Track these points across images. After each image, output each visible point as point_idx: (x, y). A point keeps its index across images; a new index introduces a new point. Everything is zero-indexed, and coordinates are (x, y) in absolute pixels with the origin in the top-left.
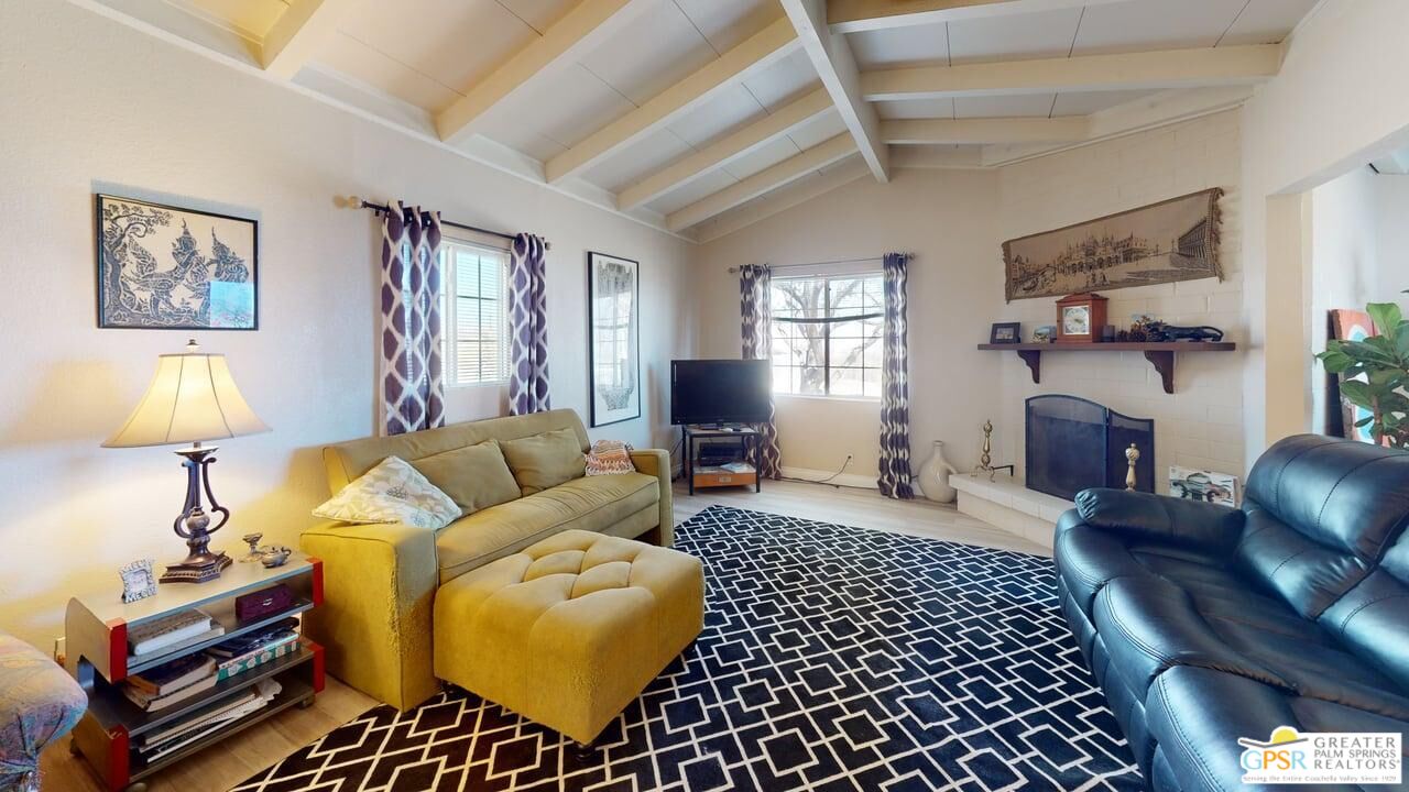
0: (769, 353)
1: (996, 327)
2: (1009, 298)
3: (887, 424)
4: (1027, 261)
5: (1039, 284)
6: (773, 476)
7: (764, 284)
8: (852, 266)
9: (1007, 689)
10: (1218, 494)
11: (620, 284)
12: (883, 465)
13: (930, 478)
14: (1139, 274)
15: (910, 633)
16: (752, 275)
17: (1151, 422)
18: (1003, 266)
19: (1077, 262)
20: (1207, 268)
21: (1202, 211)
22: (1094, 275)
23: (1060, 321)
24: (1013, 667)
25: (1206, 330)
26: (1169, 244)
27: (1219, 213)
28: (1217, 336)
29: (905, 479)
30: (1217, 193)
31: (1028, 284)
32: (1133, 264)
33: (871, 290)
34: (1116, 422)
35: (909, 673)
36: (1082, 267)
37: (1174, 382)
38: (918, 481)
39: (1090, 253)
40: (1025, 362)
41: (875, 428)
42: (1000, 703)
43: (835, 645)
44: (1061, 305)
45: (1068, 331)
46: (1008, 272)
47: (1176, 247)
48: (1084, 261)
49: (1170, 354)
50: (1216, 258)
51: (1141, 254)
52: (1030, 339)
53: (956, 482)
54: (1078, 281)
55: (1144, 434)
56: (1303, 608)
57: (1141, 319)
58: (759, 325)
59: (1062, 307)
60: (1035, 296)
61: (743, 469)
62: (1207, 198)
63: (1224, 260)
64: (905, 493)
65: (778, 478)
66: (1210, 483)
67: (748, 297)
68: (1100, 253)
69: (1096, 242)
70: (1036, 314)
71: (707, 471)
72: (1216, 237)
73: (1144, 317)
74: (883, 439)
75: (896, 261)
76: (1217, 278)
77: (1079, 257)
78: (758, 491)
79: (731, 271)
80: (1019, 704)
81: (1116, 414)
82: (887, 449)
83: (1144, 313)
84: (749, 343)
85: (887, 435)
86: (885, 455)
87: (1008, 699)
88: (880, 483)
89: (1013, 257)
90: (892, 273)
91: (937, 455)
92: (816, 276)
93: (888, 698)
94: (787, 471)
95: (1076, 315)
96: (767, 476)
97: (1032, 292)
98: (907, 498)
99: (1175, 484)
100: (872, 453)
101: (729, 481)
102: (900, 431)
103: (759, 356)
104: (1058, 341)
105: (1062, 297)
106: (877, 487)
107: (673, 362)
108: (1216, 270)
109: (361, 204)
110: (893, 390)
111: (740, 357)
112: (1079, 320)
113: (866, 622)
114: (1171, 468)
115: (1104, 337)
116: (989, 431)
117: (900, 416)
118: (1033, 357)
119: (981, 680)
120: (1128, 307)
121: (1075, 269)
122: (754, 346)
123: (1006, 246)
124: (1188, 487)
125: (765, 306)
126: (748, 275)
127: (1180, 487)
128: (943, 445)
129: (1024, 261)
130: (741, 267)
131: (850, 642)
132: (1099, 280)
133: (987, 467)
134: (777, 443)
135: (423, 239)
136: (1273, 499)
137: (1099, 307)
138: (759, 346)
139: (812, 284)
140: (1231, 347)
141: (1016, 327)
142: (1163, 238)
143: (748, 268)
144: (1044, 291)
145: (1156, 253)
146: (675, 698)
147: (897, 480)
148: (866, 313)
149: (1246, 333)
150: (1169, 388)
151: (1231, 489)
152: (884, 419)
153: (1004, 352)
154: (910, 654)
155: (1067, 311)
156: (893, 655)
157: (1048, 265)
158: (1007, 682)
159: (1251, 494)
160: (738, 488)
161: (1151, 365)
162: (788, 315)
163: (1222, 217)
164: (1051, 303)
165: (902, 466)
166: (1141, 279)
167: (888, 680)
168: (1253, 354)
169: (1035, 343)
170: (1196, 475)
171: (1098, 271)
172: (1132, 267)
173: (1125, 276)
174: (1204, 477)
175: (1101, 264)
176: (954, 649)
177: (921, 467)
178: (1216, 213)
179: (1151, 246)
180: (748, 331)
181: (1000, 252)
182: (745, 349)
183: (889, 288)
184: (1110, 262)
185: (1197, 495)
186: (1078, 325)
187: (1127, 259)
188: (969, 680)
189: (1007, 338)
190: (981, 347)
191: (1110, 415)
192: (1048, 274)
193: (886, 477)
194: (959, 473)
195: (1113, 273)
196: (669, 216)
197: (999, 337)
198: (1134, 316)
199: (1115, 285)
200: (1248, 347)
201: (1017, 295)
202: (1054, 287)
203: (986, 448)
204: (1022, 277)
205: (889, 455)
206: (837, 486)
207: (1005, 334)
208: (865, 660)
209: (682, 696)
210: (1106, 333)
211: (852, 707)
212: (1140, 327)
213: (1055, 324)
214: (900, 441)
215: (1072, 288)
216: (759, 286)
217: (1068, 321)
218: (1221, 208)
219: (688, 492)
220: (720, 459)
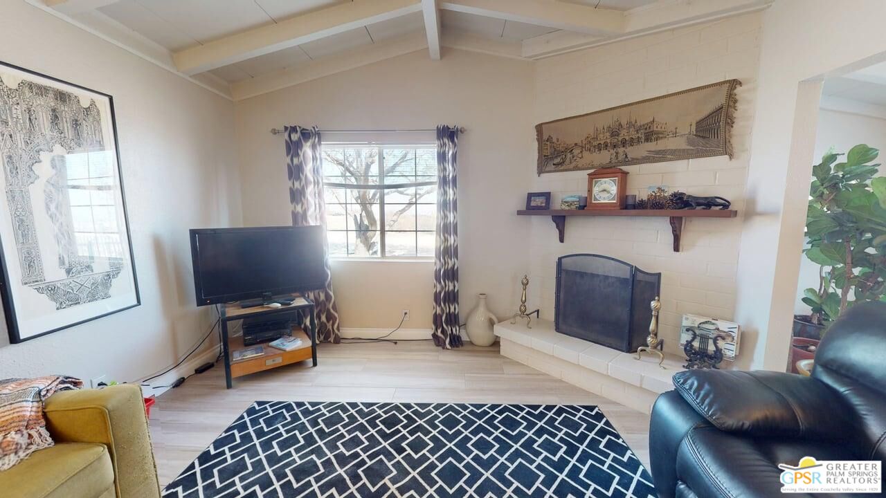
0: (322, 218)
1: (530, 196)
2: (540, 172)
3: (440, 283)
4: (558, 140)
5: (568, 160)
6: (332, 339)
7: (314, 147)
10: (723, 339)
12: (437, 320)
13: (476, 329)
16: (298, 137)
17: (659, 275)
18: (536, 144)
19: (602, 142)
20: (718, 147)
22: (617, 153)
23: (590, 191)
25: (717, 200)
26: (687, 126)
27: (736, 101)
28: (726, 205)
29: (456, 329)
30: (735, 83)
31: (557, 160)
32: (654, 143)
34: (640, 277)
36: (606, 146)
37: (680, 242)
38: (465, 329)
39: (614, 134)
40: (554, 225)
41: (429, 286)
44: (592, 177)
45: (596, 199)
46: (540, 150)
47: (693, 129)
48: (608, 141)
49: (681, 218)
50: (729, 139)
51: (661, 136)
52: (557, 205)
53: (499, 330)
54: (604, 157)
57: (656, 190)
58: (310, 190)
59: (592, 179)
60: (566, 170)
62: (725, 88)
64: (456, 342)
65: (338, 340)
66: (718, 329)
67: (295, 161)
68: (624, 134)
69: (620, 124)
70: (565, 185)
72: (731, 122)
73: (659, 188)
74: (436, 297)
75: (447, 133)
76: (726, 156)
77: (605, 137)
79: (275, 132)
81: (639, 270)
82: (440, 305)
83: (659, 185)
84: (299, 208)
85: (440, 293)
86: (439, 311)
88: (434, 335)
89: (545, 137)
90: (444, 144)
91: (482, 303)
92: (370, 143)
94: (347, 332)
95: (605, 186)
96: (326, 340)
97: (560, 167)
98: (457, 347)
99: (688, 330)
100: (426, 309)
102: (451, 288)
103: (312, 223)
105: (592, 171)
106: (431, 338)
107: (192, 233)
108: (726, 149)
110: (447, 252)
111: (290, 224)
112: (607, 190)
114: (684, 317)
115: (628, 206)
116: (525, 284)
117: (451, 275)
118: (560, 220)
120: (645, 180)
121: (599, 147)
122: (305, 212)
123: (539, 128)
124: (698, 332)
125: (316, 171)
126: (295, 137)
127: (691, 332)
128: (485, 296)
129: (555, 140)
130: (286, 128)
132: (621, 157)
133: (526, 316)
134: (334, 307)
138: (311, 212)
139: (365, 151)
140: (734, 214)
141: (547, 196)
142: (682, 121)
143: (294, 129)
144: (571, 166)
145: (675, 134)
147: (449, 332)
148: (418, 181)
149: (750, 202)
150: (677, 248)
151: (735, 335)
152: (437, 278)
155: (596, 183)
157: (576, 144)
162: (341, 180)
163: (737, 105)
164: (583, 175)
165: (453, 319)
166: (660, 156)
168: (757, 219)
169: (562, 210)
170: (706, 322)
171: (621, 150)
172: (652, 146)
173: (645, 154)
174: (713, 324)
175: (624, 143)
177: (468, 318)
178: (733, 100)
179: (671, 128)
180: (297, 196)
181: (534, 134)
182: (295, 215)
183: (442, 159)
184: (632, 142)
185: (704, 339)
186: (605, 195)
187: (648, 139)
189: (540, 205)
190: (518, 213)
191: (635, 271)
192: (576, 151)
193: (439, 331)
194: (501, 322)
195: (633, 152)
197: (533, 204)
198: (650, 187)
200: (752, 214)
201: (547, 169)
202: (581, 163)
203: (524, 299)
204: (553, 155)
205: (442, 310)
206: (396, 342)
207: (540, 202)
210: (630, 202)
212: (655, 197)
213: (586, 194)
214: (452, 297)
215: (596, 163)
216: (307, 149)
217: (597, 191)
218: (738, 97)
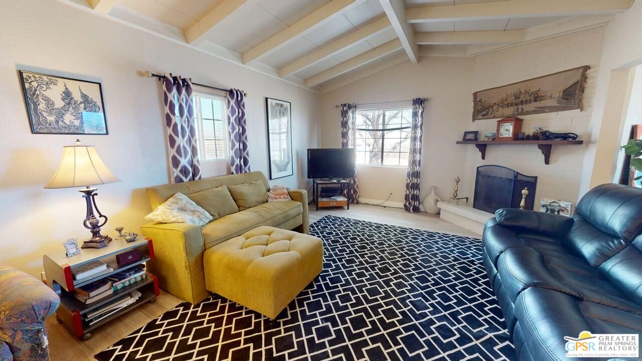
0: (354, 145)
1: (466, 133)
2: (474, 119)
3: (409, 178)
4: (485, 101)
5: (490, 113)
6: (355, 202)
7: (353, 113)
8: (397, 104)
9: (455, 297)
10: (562, 211)
11: (282, 113)
12: (407, 197)
13: (428, 203)
14: (540, 108)
15: (414, 272)
16: (347, 108)
17: (536, 178)
18: (473, 104)
19: (510, 102)
20: (575, 104)
21: (577, 77)
22: (518, 108)
23: (498, 130)
24: (459, 287)
25: (569, 135)
26: (558, 94)
27: (586, 78)
28: (575, 137)
29: (417, 203)
30: (587, 68)
31: (484, 113)
32: (539, 103)
33: (406, 116)
34: (519, 178)
35: (413, 289)
36: (512, 104)
37: (550, 159)
38: (423, 205)
39: (517, 97)
40: (478, 149)
41: (404, 180)
42: (451, 303)
43: (380, 277)
44: (499, 123)
45: (501, 135)
46: (475, 107)
47: (561, 94)
48: (514, 102)
49: (550, 146)
50: (580, 100)
51: (542, 98)
52: (482, 139)
53: (440, 205)
54: (510, 111)
55: (531, 184)
56: (592, 262)
57: (538, 129)
58: (350, 132)
59: (500, 124)
60: (487, 119)
61: (341, 199)
62: (581, 71)
63: (585, 101)
64: (416, 210)
65: (358, 203)
66: (560, 206)
67: (345, 119)
68: (522, 98)
69: (521, 92)
70: (486, 127)
71: (324, 200)
72: (582, 90)
73: (540, 128)
74: (407, 185)
75: (419, 102)
76: (579, 110)
77: (512, 99)
78: (348, 209)
79: (337, 107)
80: (459, 303)
81: (520, 174)
82: (409, 190)
84: (345, 141)
85: (409, 183)
86: (408, 193)
87: (455, 301)
88: (405, 205)
89: (478, 100)
90: (417, 108)
91: (433, 193)
92: (379, 109)
93: (403, 300)
94: (362, 200)
95: (507, 128)
96: (352, 202)
97: (485, 116)
98: (417, 212)
99: (543, 206)
100: (402, 191)
101: (334, 204)
102: (415, 182)
103: (350, 147)
104: (497, 140)
105: (500, 119)
106: (403, 207)
107: (308, 150)
108: (580, 106)
109: (151, 75)
110: (413, 163)
111: (340, 147)
112: (508, 130)
113: (395, 267)
114: (542, 199)
115: (519, 138)
116: (458, 182)
117: (416, 175)
118: (483, 148)
119: (444, 293)
120: (533, 124)
121: (508, 105)
122: (347, 142)
123: (475, 94)
124: (549, 208)
125: (353, 123)
126: (345, 108)
127: (545, 208)
128: (435, 188)
129: (483, 101)
130: (342, 105)
131: (387, 276)
132: (520, 110)
133: (456, 198)
134: (357, 187)
135: (184, 91)
136: (588, 213)
137: (518, 123)
138: (350, 142)
139: (377, 113)
140: (581, 142)
141: (476, 133)
142: (556, 90)
143: (345, 105)
144: (491, 116)
145: (551, 97)
146: (310, 300)
147: (413, 204)
148: (402, 127)
149: (590, 135)
150: (547, 162)
151: (569, 209)
152: (408, 176)
153: (468, 145)
154: (414, 281)
155: (502, 125)
156: (406, 282)
157: (495, 104)
158: (455, 294)
159: (578, 211)
160: (339, 208)
161: (540, 151)
162: (364, 127)
163: (587, 80)
164: (494, 122)
165: (415, 198)
166: (542, 110)
167: (403, 292)
168: (591, 146)
169: (484, 141)
170: (554, 202)
171: (520, 107)
172: (538, 104)
173: (533, 109)
174: (558, 203)
175: (522, 103)
176: (433, 279)
177: (424, 198)
178: (584, 78)
179: (549, 94)
180: (344, 135)
181: (472, 98)
182: (343, 144)
183: (415, 114)
184: (527, 102)
185: (553, 211)
186: (507, 132)
187: (535, 101)
188: (439, 293)
189: (471, 139)
190: (458, 143)
191: (517, 174)
192: (495, 108)
193: (408, 203)
194: (442, 201)
195: (526, 108)
196: (306, 81)
197: (467, 138)
198: (535, 128)
199: (528, 113)
200: (589, 142)
201: (478, 118)
202: (497, 114)
203: (456, 190)
204: (482, 109)
205: (410, 193)
206: (385, 207)
207: (471, 136)
208: (394, 284)
209: (313, 299)
210: (520, 136)
211: (387, 304)
212: (537, 133)
213: (495, 132)
214: (415, 186)
215: (506, 114)
216: (350, 114)
217: (502, 130)
218: (588, 76)
219: (316, 209)
220: (330, 194)
